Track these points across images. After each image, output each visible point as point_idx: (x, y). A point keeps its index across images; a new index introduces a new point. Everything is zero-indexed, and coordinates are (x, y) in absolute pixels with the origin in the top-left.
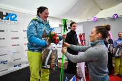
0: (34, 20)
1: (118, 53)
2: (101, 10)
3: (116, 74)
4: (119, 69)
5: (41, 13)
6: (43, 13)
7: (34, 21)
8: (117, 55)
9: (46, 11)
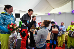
0: (2, 13)
1: (60, 34)
2: (53, 8)
3: (59, 45)
4: (61, 43)
5: (8, 9)
6: (9, 9)
7: (2, 15)
8: (59, 35)
9: (11, 8)
